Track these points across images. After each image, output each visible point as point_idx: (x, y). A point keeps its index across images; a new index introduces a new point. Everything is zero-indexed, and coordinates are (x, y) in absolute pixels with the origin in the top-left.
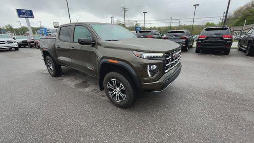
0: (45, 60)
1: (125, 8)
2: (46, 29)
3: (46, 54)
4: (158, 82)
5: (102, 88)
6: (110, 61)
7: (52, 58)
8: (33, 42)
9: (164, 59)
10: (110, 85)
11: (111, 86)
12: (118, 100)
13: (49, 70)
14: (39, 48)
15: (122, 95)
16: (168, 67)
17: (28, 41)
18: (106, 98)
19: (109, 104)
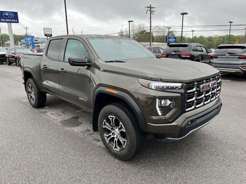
0: (25, 83)
1: (151, 8)
2: (33, 37)
3: (27, 75)
4: (173, 124)
5: (95, 129)
6: (108, 90)
7: (35, 82)
8: (13, 57)
9: (182, 91)
10: (107, 124)
11: (107, 126)
12: (116, 147)
13: (30, 98)
14: (20, 65)
15: (122, 140)
16: (192, 103)
17: (7, 55)
18: (101, 143)
19: (104, 152)
